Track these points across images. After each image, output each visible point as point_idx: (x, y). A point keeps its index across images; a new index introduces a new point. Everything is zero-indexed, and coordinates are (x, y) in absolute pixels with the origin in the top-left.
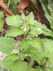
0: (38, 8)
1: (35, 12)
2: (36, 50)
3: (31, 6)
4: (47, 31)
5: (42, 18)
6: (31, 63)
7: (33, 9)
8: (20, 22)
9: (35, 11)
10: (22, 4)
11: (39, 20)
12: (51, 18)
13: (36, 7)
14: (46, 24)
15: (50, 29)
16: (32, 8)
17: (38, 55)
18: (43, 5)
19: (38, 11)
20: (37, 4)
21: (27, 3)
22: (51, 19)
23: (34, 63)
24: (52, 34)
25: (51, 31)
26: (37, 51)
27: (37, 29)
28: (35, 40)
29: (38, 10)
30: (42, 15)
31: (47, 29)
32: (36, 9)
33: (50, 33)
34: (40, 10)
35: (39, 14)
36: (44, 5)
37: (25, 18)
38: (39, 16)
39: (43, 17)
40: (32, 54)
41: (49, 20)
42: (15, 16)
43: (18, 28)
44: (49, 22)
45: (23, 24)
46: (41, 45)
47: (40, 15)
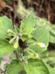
11: (49, 17)
27: (39, 44)
37: (23, 11)
43: (4, 41)
45: (13, 35)
46: (45, 71)
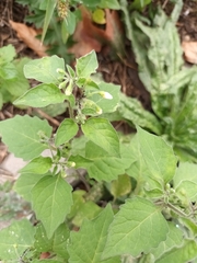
0: (125, 57)
1: (116, 68)
2: (102, 156)
3: (108, 51)
4: (141, 116)
5: (133, 84)
6: (95, 193)
7: (113, 58)
8: (58, 70)
9: (116, 65)
10: (83, 43)
12: (155, 84)
13: (119, 55)
14: (142, 100)
15: (152, 111)
16: (109, 57)
17: (108, 170)
18: (136, 50)
19: (123, 65)
20: (123, 47)
21: (96, 42)
22: (154, 88)
23: (101, 195)
24: (153, 124)
25: (152, 116)
26: (104, 158)
28: (96, 125)
29: (125, 62)
30: (132, 77)
31: (141, 110)
32: (118, 60)
33: (150, 121)
34: (128, 62)
35: (125, 73)
36: (140, 50)
38: (125, 77)
39: (137, 82)
40: (92, 164)
41: (149, 88)
42: (48, 58)
44: (149, 94)
45: (65, 78)
47: (128, 74)
